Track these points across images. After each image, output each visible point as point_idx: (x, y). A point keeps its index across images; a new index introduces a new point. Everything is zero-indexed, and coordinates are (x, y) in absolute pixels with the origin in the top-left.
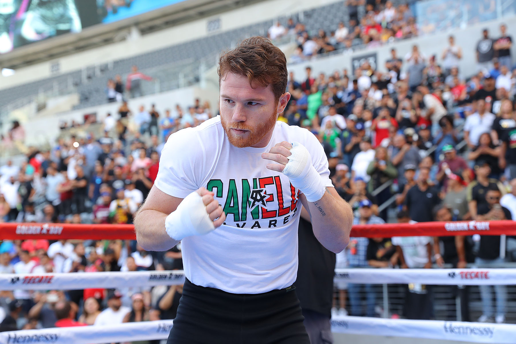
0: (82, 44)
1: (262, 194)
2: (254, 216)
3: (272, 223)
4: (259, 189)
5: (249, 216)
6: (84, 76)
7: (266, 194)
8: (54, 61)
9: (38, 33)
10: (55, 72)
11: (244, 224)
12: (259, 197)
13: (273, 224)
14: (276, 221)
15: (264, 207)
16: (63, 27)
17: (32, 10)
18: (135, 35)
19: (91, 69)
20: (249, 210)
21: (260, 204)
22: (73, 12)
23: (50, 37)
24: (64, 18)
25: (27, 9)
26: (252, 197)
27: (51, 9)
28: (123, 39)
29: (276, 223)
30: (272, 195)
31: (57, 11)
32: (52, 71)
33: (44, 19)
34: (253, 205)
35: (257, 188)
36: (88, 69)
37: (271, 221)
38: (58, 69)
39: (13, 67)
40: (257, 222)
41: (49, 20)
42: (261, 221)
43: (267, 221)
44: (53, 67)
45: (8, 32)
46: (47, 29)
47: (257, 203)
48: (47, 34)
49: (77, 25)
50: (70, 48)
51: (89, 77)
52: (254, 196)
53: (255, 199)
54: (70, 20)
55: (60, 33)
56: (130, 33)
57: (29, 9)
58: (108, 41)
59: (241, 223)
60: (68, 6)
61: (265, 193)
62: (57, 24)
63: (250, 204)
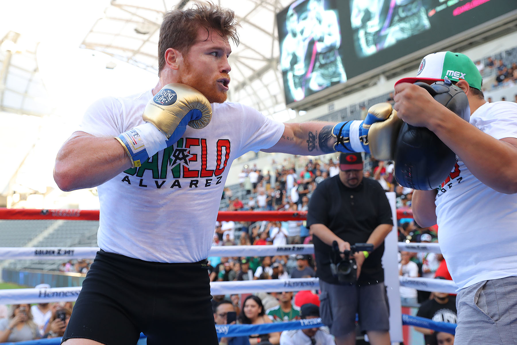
0: (348, 90)
1: (186, 153)
2: (175, 174)
3: (194, 182)
4: (184, 148)
5: (170, 174)
6: (349, 111)
7: (190, 154)
8: (331, 103)
9: (320, 85)
10: (331, 111)
11: (164, 182)
12: (181, 156)
13: (194, 184)
14: (197, 181)
15: (186, 165)
16: (335, 80)
17: (315, 71)
18: (383, 80)
19: (353, 107)
20: (170, 168)
21: (182, 163)
22: (341, 69)
23: (327, 87)
24: (336, 74)
25: (313, 71)
26: (174, 156)
27: (327, 69)
28: (375, 84)
29: (197, 183)
30: (195, 155)
31: (331, 69)
32: (329, 110)
33: (323, 76)
34: (175, 162)
35: (182, 147)
36: (351, 106)
37: (192, 181)
38: (333, 108)
39: (306, 109)
40: (178, 181)
41: (326, 77)
42: (182, 181)
43: (189, 180)
44: (329, 107)
45: (301, 86)
46: (325, 82)
47: (178, 161)
48: (325, 86)
49: (344, 78)
50: (340, 93)
51: (352, 112)
52: (176, 154)
53: (177, 158)
54: (339, 75)
55: (333, 84)
56: (379, 79)
57: (314, 70)
58: (365, 86)
59: (160, 181)
60: (338, 65)
61: (189, 152)
62: (331, 78)
63: (171, 161)
